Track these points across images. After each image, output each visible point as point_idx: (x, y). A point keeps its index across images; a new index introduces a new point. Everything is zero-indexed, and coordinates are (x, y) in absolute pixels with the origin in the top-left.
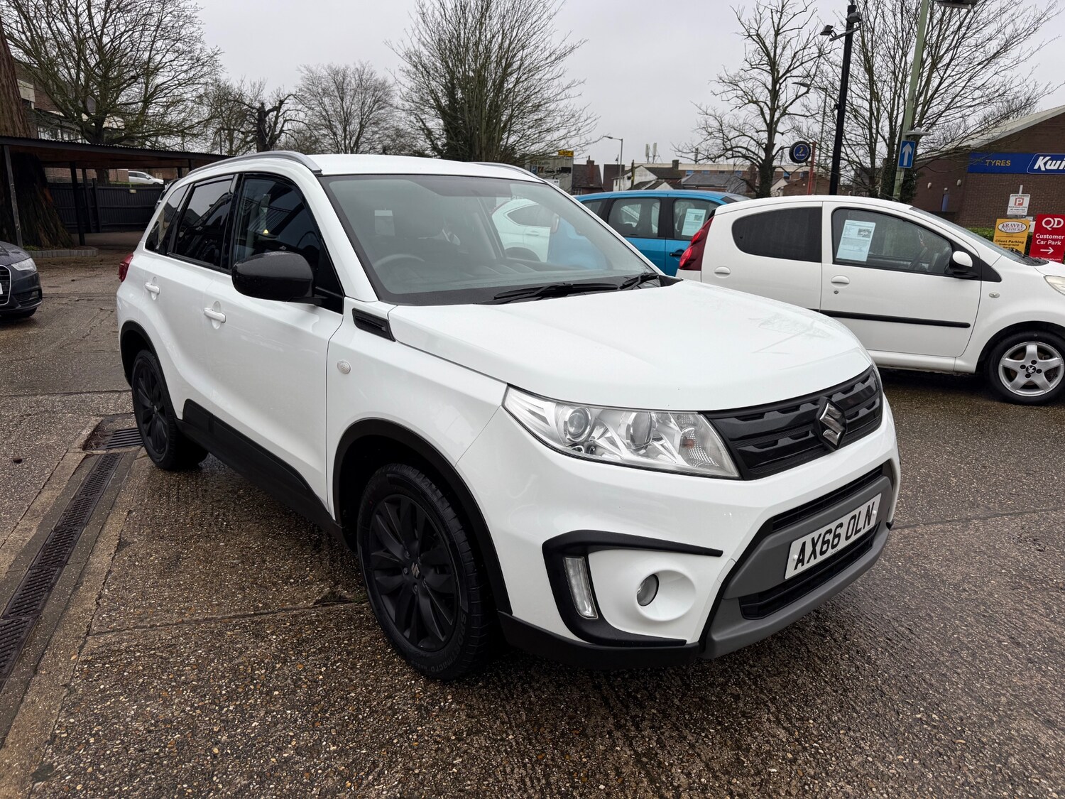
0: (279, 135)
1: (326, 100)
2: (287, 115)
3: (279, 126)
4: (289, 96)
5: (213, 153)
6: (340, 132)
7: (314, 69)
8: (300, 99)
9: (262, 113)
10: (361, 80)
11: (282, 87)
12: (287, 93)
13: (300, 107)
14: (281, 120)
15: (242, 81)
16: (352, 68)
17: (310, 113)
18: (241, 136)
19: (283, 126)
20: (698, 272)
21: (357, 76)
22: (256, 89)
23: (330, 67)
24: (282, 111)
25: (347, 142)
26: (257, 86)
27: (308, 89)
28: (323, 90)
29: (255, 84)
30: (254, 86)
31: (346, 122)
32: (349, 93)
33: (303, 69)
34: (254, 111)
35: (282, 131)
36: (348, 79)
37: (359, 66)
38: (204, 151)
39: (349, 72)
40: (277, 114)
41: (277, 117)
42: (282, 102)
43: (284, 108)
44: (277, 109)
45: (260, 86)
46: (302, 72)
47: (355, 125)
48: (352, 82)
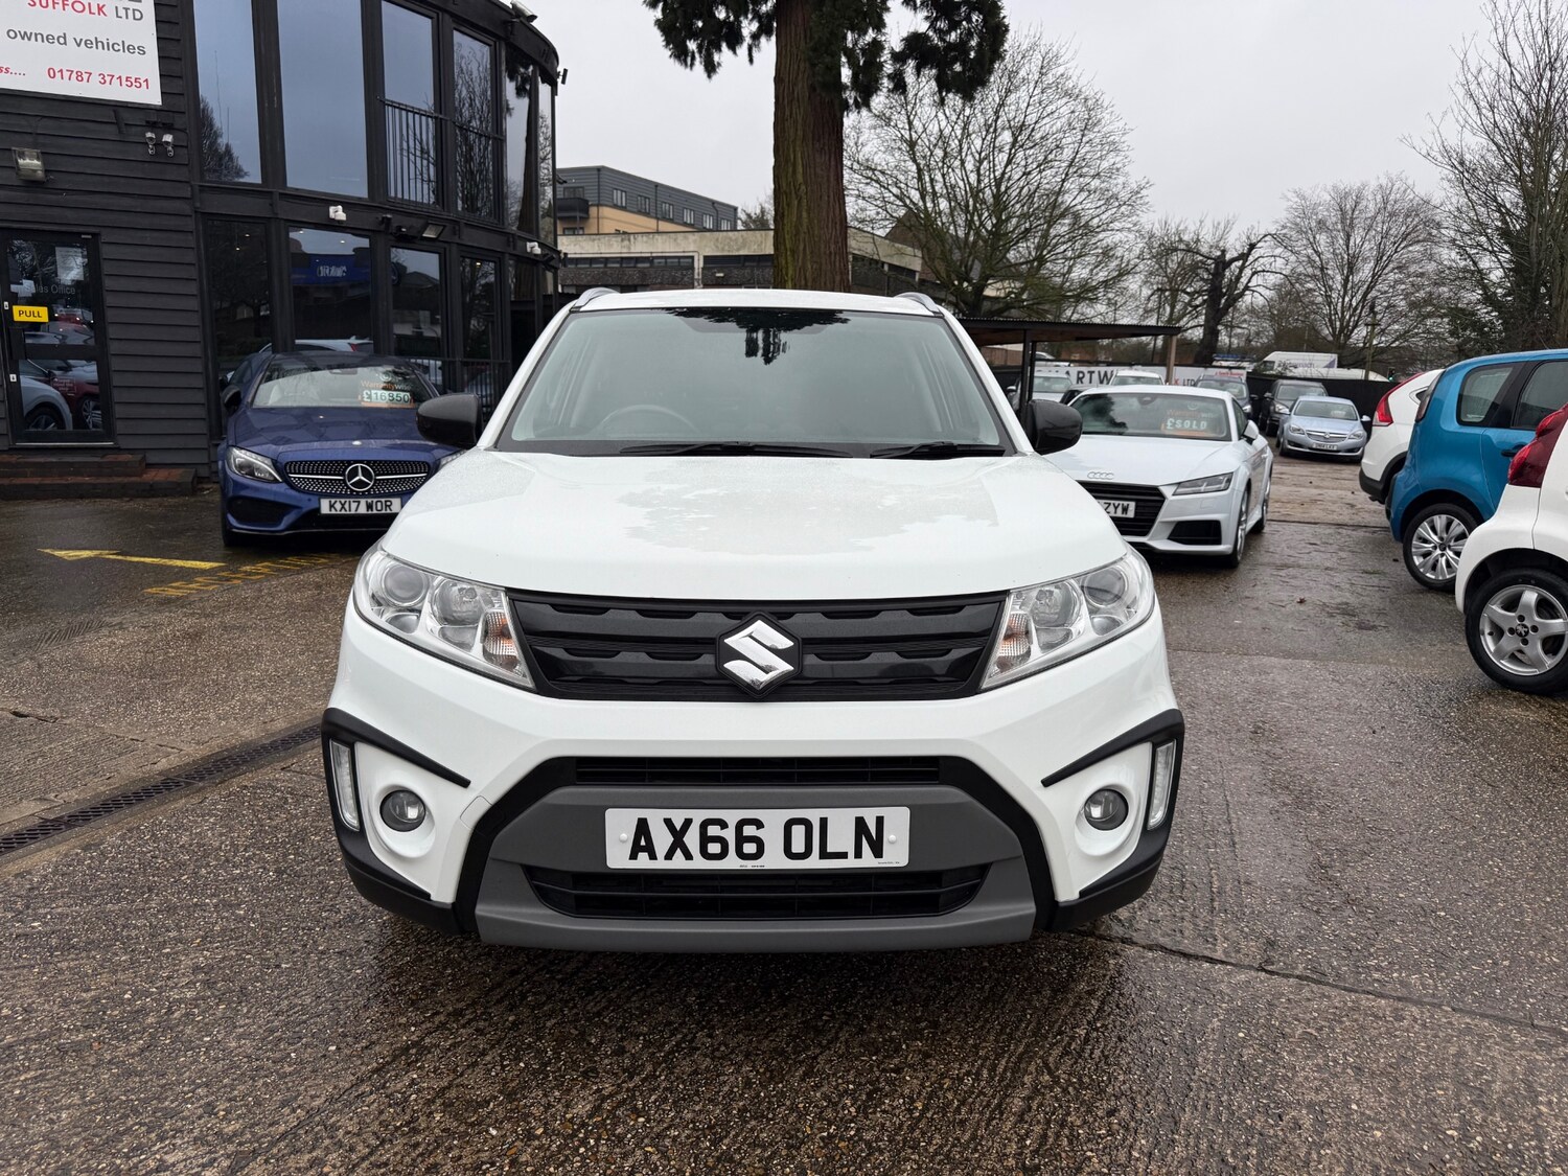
0: (1242, 295)
1: (1322, 238)
2: (1258, 266)
3: (1244, 280)
4: (1266, 236)
5: (1144, 323)
6: (1338, 284)
7: (1308, 193)
8: (1279, 239)
9: (1222, 263)
10: (1385, 202)
11: (1256, 225)
12: (1263, 232)
13: (1279, 250)
14: (1248, 272)
15: (1201, 222)
16: (1373, 185)
17: (1293, 258)
18: (1187, 298)
19: (1249, 281)
20: (1534, 491)
21: (1379, 197)
22: (1220, 232)
23: (1335, 187)
24: (1251, 258)
25: (1347, 299)
26: (1222, 226)
27: (1297, 224)
28: (1319, 222)
29: (1219, 224)
30: (1217, 228)
31: (1351, 267)
32: (1360, 224)
33: (1290, 195)
34: (1209, 261)
35: (1247, 288)
36: (1364, 203)
37: (1384, 182)
38: (1135, 322)
39: (1367, 193)
40: (1243, 264)
41: (1242, 269)
42: (1252, 246)
43: (1255, 253)
44: (1244, 257)
45: (1225, 228)
46: (1289, 200)
47: (1365, 272)
48: (1370, 206)
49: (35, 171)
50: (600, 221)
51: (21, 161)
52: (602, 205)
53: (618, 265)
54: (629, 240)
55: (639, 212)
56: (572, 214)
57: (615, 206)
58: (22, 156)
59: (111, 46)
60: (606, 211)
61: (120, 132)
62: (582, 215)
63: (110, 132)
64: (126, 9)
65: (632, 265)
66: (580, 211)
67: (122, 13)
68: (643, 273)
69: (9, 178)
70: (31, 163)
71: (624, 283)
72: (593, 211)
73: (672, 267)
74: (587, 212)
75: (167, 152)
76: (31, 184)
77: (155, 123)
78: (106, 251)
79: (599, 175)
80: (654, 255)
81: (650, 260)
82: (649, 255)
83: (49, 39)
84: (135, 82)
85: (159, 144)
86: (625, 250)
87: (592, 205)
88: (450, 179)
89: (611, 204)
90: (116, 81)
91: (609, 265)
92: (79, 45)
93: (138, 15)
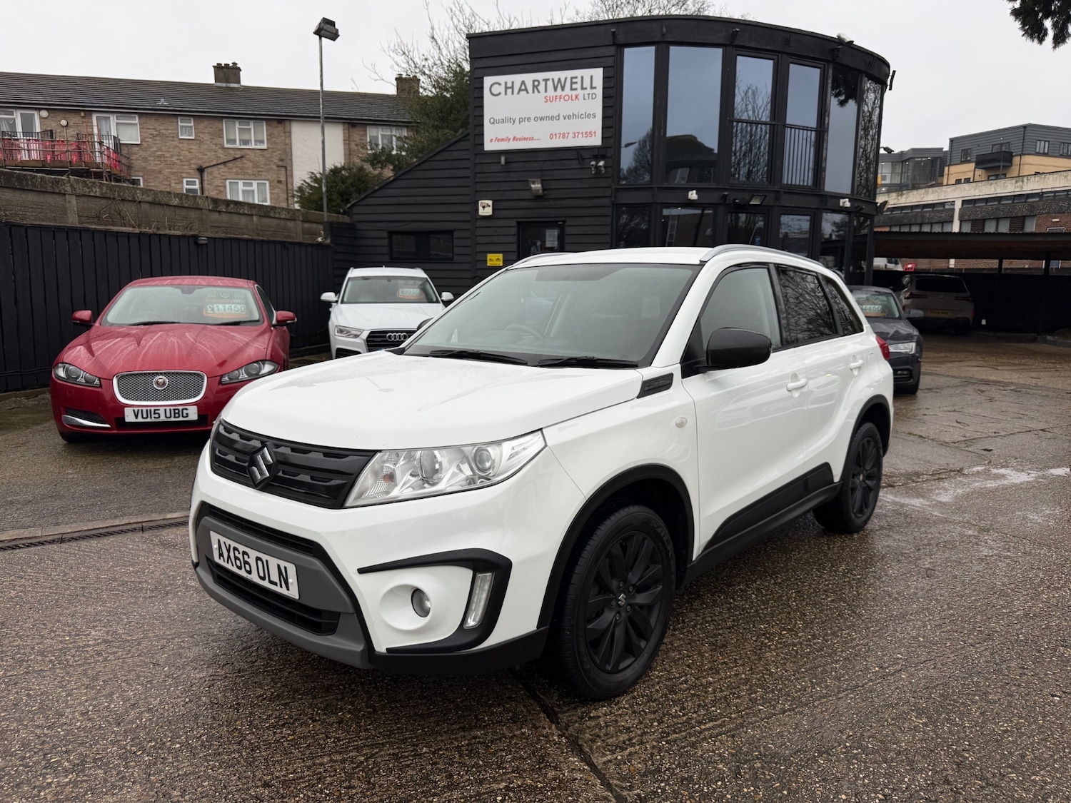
49: (538, 190)
50: (1021, 166)
51: (533, 186)
52: (1025, 154)
53: (1010, 202)
54: (1023, 181)
55: (1062, 156)
56: (997, 164)
57: (1038, 154)
58: (534, 183)
59: (580, 117)
60: (1027, 159)
61: (579, 163)
62: (1005, 164)
63: (575, 164)
64: (589, 94)
65: (1023, 201)
66: (1005, 161)
67: (586, 97)
68: (1032, 206)
69: (525, 195)
70: (537, 186)
71: (1014, 215)
72: (1016, 160)
73: (1060, 200)
74: (1010, 161)
75: (601, 171)
76: (539, 198)
77: (597, 155)
78: (568, 230)
79: (1025, 131)
80: (1043, 191)
81: (1040, 195)
82: (1040, 191)
83: (552, 118)
84: (589, 134)
85: (597, 167)
86: (1018, 189)
87: (1016, 155)
88: (777, 164)
89: (1034, 152)
90: (580, 135)
91: (1002, 203)
92: (565, 118)
93: (594, 96)
